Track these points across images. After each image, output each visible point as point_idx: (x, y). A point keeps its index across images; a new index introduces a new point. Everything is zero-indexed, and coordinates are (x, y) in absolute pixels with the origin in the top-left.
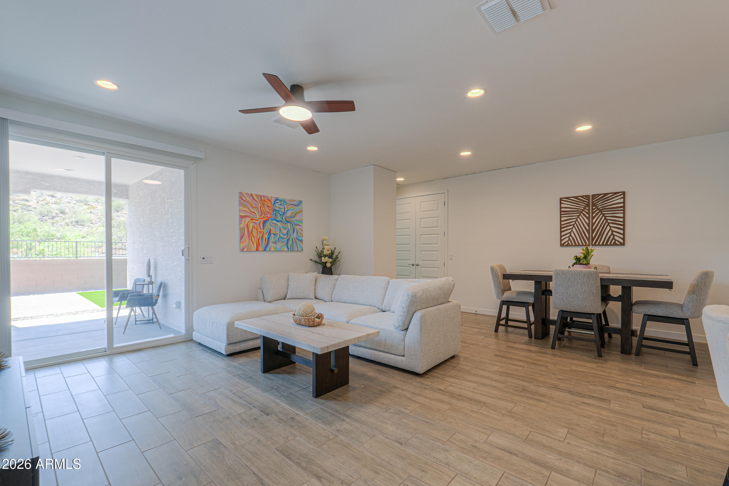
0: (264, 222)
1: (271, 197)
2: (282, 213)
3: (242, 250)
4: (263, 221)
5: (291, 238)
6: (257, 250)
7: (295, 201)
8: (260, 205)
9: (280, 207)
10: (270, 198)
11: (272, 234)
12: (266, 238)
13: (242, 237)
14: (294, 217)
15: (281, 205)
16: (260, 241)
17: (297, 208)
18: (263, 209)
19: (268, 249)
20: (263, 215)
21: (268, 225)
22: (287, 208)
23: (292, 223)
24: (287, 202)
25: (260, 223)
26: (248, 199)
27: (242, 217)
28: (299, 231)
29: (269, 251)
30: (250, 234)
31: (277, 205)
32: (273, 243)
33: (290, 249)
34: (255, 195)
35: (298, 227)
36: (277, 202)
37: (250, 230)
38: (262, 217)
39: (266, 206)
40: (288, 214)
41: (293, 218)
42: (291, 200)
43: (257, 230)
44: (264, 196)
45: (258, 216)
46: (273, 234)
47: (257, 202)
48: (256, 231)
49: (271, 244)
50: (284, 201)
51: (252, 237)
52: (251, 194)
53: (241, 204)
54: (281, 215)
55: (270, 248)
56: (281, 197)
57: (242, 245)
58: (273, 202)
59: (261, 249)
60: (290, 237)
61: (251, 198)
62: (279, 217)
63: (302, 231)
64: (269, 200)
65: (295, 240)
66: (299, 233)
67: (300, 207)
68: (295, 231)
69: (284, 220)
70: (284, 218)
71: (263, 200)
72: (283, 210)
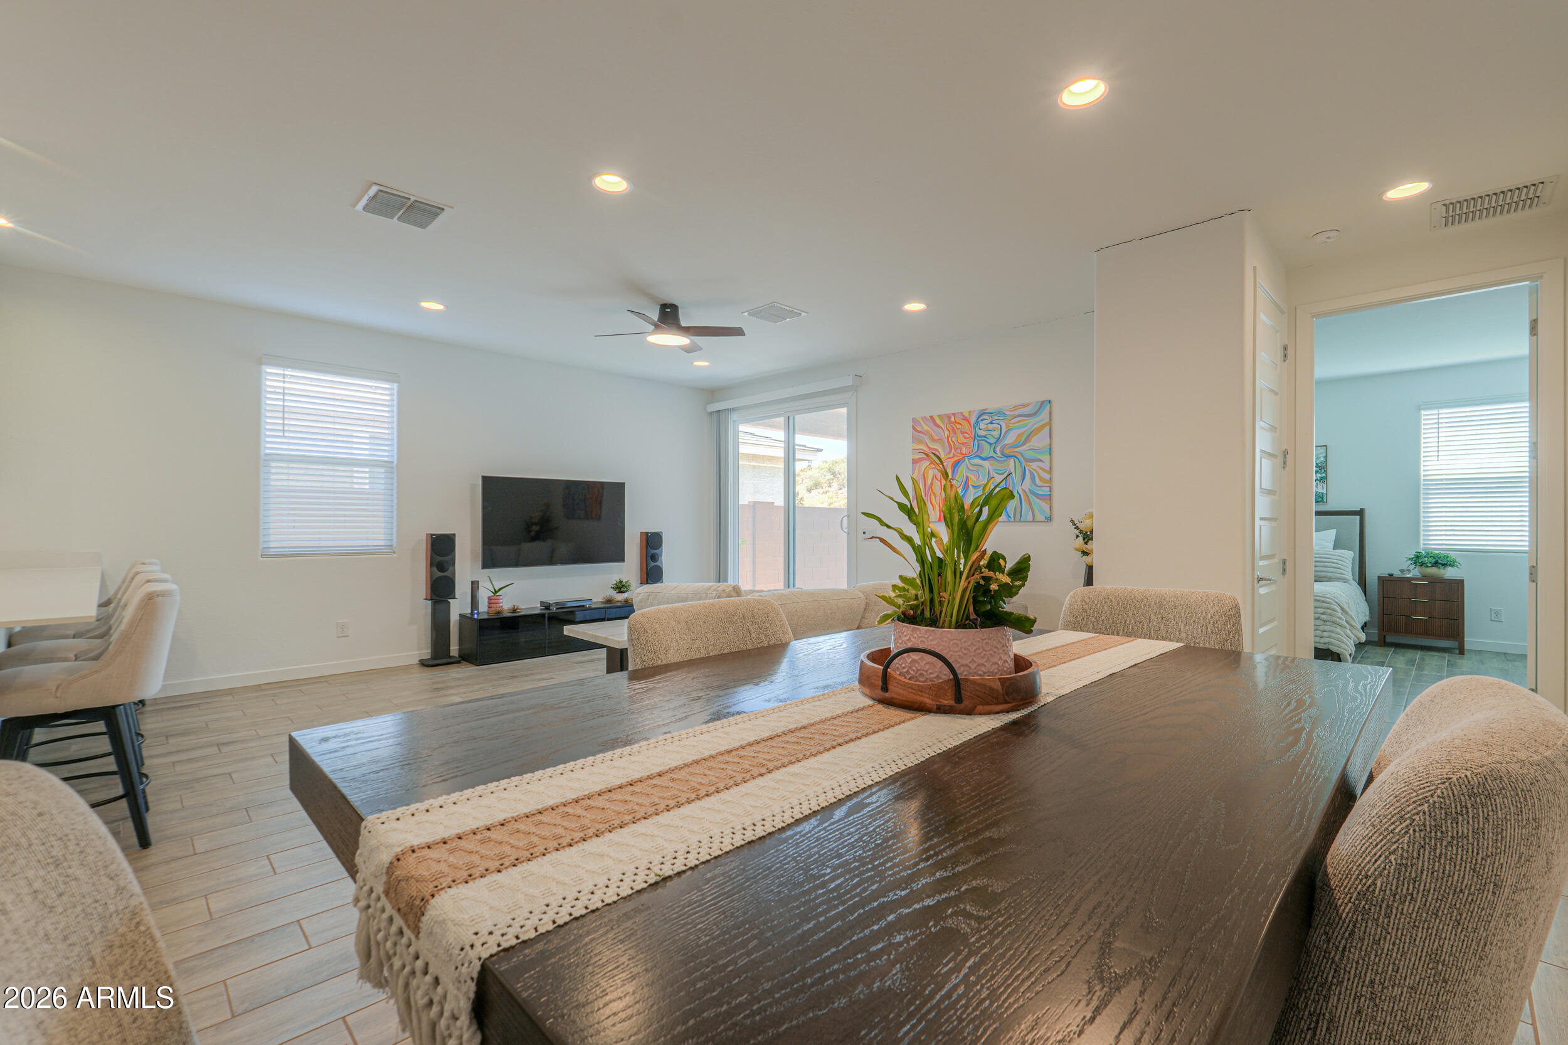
0: (954, 466)
1: (970, 412)
2: (992, 440)
4: (951, 464)
7: (1027, 405)
8: (947, 433)
9: (990, 427)
10: (967, 415)
11: (970, 487)
14: (1024, 444)
15: (991, 423)
17: (1032, 420)
18: (953, 439)
20: (953, 451)
21: (962, 470)
22: (1007, 426)
23: (1020, 457)
24: (1006, 412)
25: (947, 468)
26: (926, 428)
27: (915, 462)
28: (1039, 475)
30: (929, 490)
31: (982, 425)
33: (1012, 516)
34: (939, 416)
35: (1034, 465)
36: (982, 420)
37: (929, 482)
38: (951, 455)
39: (959, 432)
40: (1010, 439)
41: (1022, 445)
42: (1015, 408)
43: (941, 481)
44: (954, 414)
45: (943, 456)
46: (974, 486)
47: (941, 428)
48: (939, 483)
50: (1000, 413)
51: (933, 496)
52: (932, 417)
53: (915, 440)
54: (991, 444)
56: (991, 406)
58: (973, 420)
61: (932, 424)
62: (987, 451)
63: (1050, 471)
64: (966, 419)
65: (1027, 495)
66: (1041, 479)
67: (1044, 416)
68: (1028, 473)
69: (999, 455)
70: (998, 450)
71: (953, 421)
72: (996, 433)
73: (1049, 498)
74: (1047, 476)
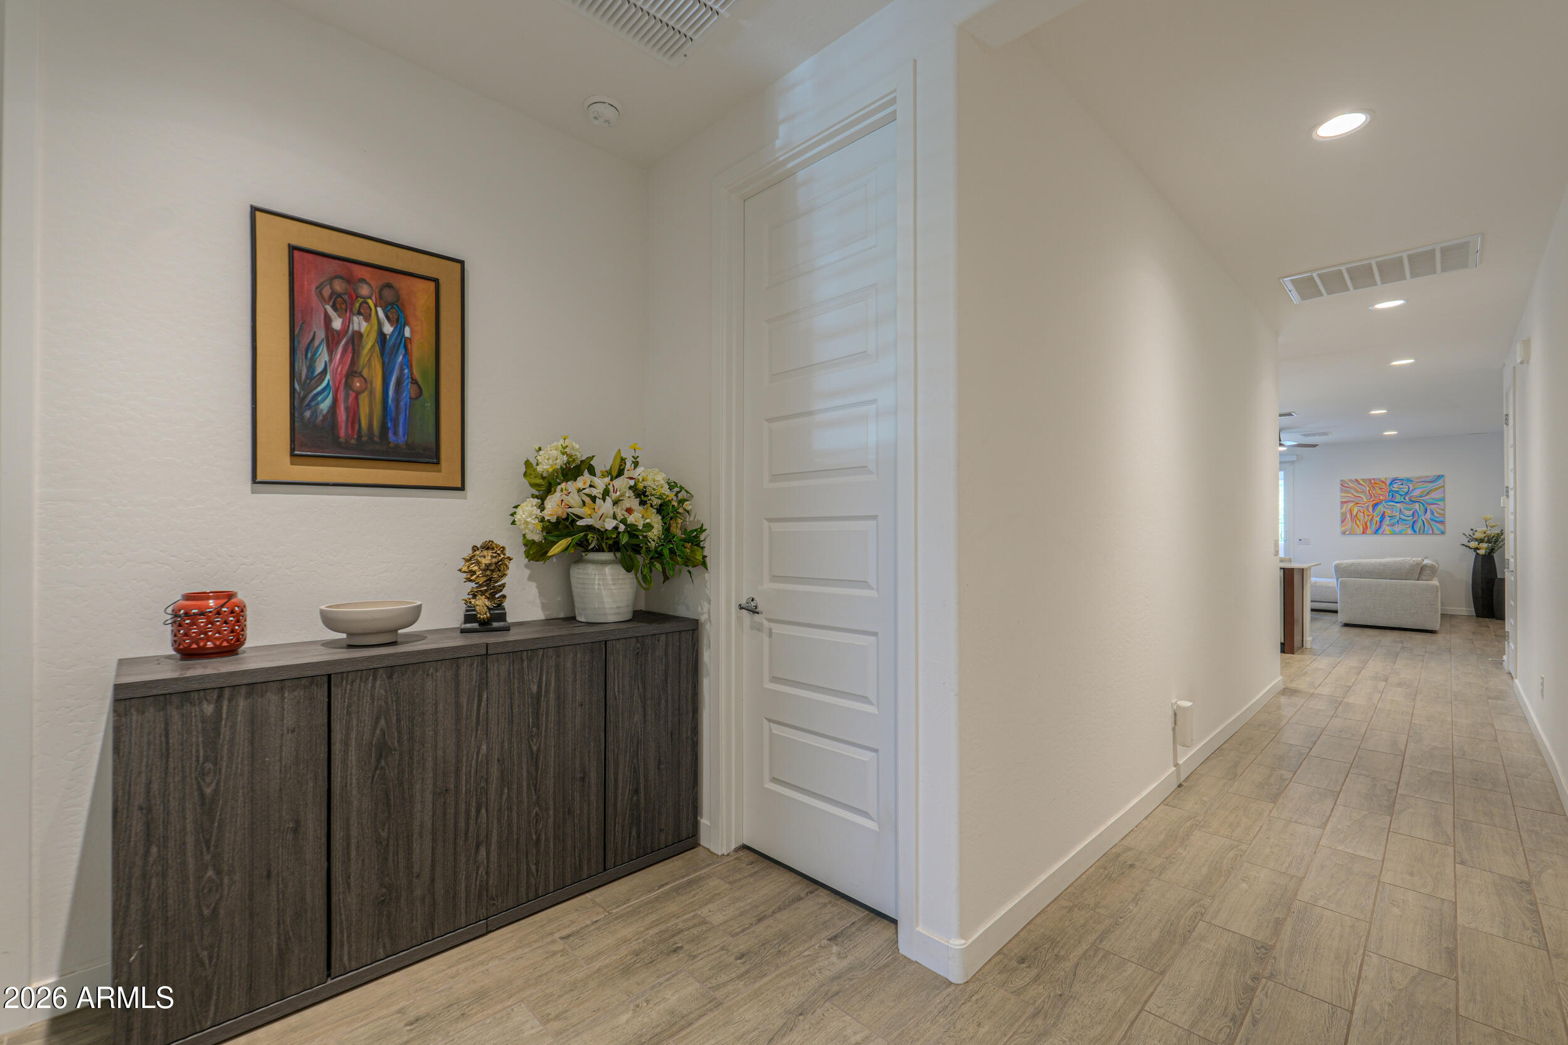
0: (1375, 506)
1: (1386, 479)
2: (1403, 493)
3: (1344, 533)
4: (1371, 505)
5: (1420, 521)
6: (1363, 533)
7: (1427, 477)
8: (1368, 488)
9: (1401, 486)
10: (1384, 480)
11: (1387, 516)
12: (1377, 521)
13: (1343, 521)
15: (1402, 484)
16: (1368, 524)
17: (1431, 485)
18: (1374, 491)
19: (1380, 531)
20: (1373, 498)
21: (1380, 508)
22: (1413, 486)
23: (1424, 502)
24: (1412, 479)
25: (1368, 506)
26: (1351, 485)
27: (1343, 503)
28: (1436, 511)
29: (1382, 534)
30: (1354, 518)
31: (1395, 485)
32: (1387, 525)
33: (1418, 531)
34: (1362, 479)
35: (1432, 506)
36: (1395, 483)
37: (1354, 513)
38: (1372, 500)
39: (1378, 488)
40: (1415, 493)
41: (1425, 496)
43: (1364, 513)
44: (1374, 479)
45: (1365, 500)
46: (1389, 516)
47: (1365, 486)
48: (1362, 514)
49: (1384, 527)
50: (1408, 480)
51: (1358, 521)
52: (1356, 480)
53: (1342, 491)
54: (1402, 495)
55: (1383, 531)
56: (1402, 475)
57: (1343, 528)
58: (1388, 483)
59: (1369, 531)
60: (1418, 519)
61: (1356, 484)
62: (1398, 498)
63: (1444, 510)
64: (1383, 482)
65: (1429, 522)
66: (1438, 513)
67: (1440, 483)
68: (1429, 511)
69: (1408, 500)
70: (1407, 498)
71: (1373, 483)
72: (1406, 490)
73: (1442, 522)
74: (1442, 512)
